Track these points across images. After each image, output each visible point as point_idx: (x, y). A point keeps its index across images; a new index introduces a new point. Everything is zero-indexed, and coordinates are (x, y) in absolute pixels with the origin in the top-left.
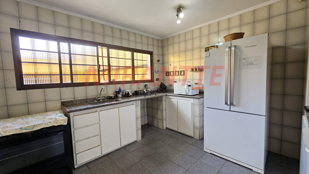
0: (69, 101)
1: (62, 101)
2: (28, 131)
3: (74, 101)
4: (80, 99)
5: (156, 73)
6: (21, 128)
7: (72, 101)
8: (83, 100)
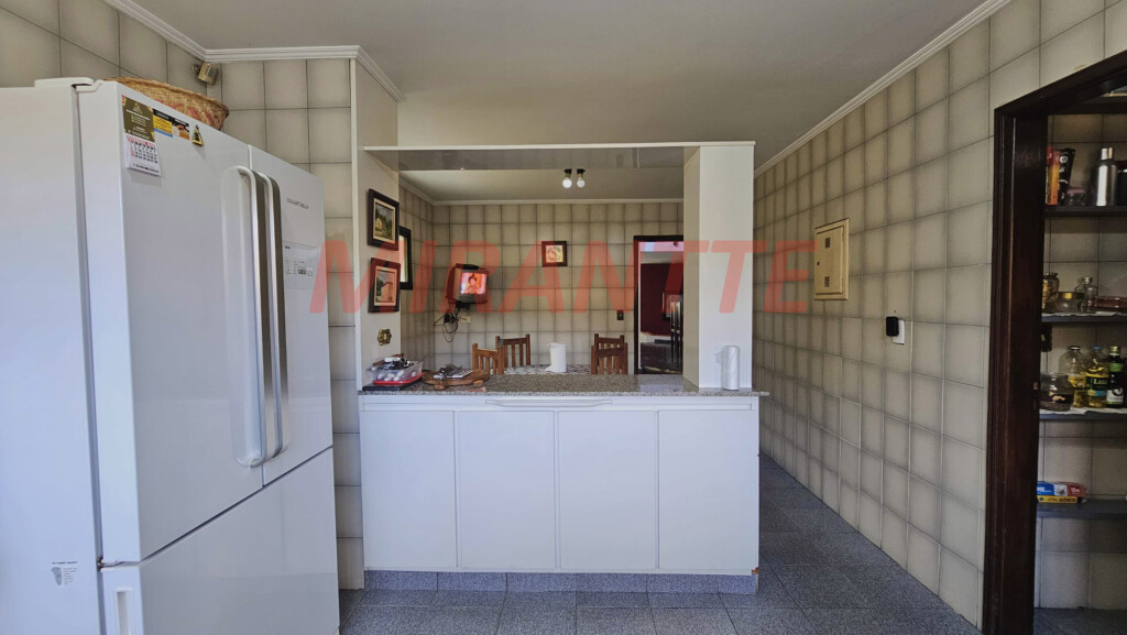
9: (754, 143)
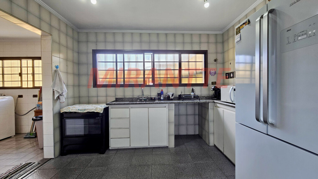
0: (120, 98)
1: (116, 97)
2: (81, 112)
3: (124, 98)
4: (128, 97)
5: (212, 75)
6: (79, 110)
7: (122, 98)
8: (130, 98)
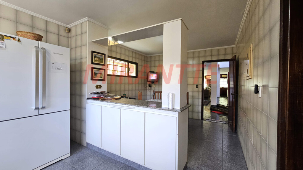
9: (181, 19)
